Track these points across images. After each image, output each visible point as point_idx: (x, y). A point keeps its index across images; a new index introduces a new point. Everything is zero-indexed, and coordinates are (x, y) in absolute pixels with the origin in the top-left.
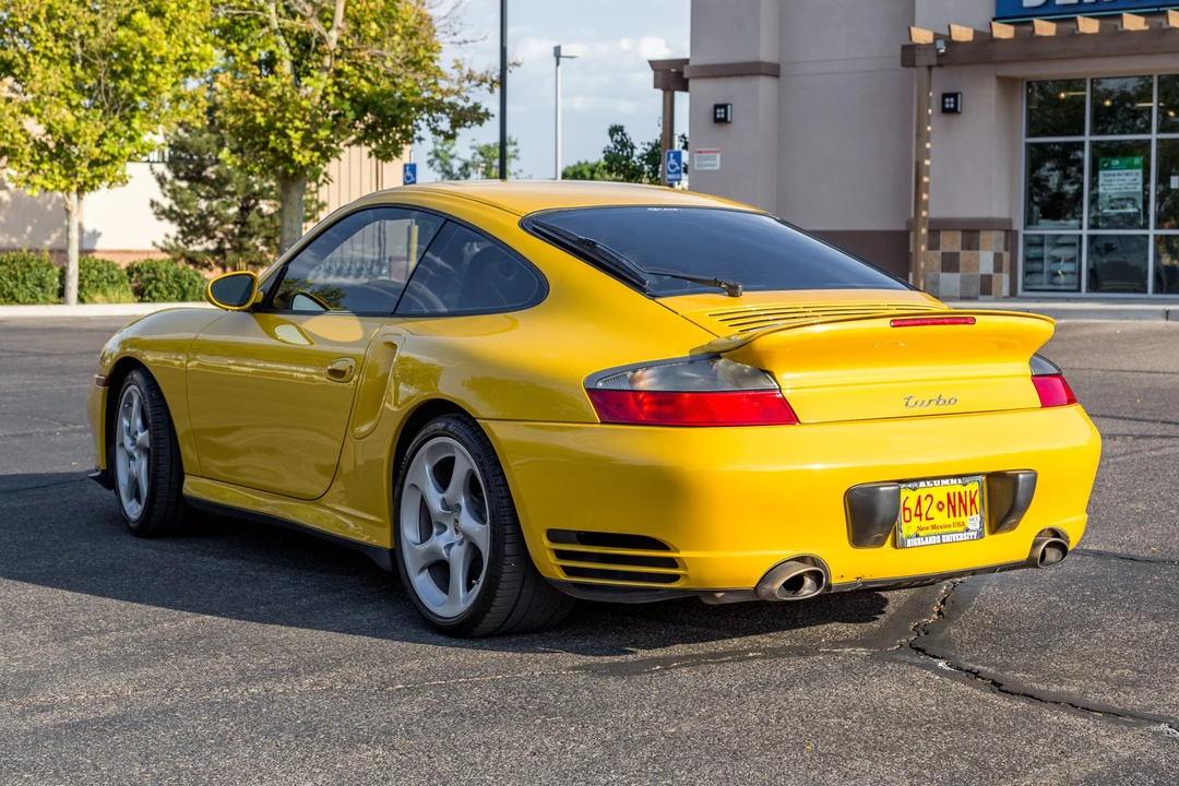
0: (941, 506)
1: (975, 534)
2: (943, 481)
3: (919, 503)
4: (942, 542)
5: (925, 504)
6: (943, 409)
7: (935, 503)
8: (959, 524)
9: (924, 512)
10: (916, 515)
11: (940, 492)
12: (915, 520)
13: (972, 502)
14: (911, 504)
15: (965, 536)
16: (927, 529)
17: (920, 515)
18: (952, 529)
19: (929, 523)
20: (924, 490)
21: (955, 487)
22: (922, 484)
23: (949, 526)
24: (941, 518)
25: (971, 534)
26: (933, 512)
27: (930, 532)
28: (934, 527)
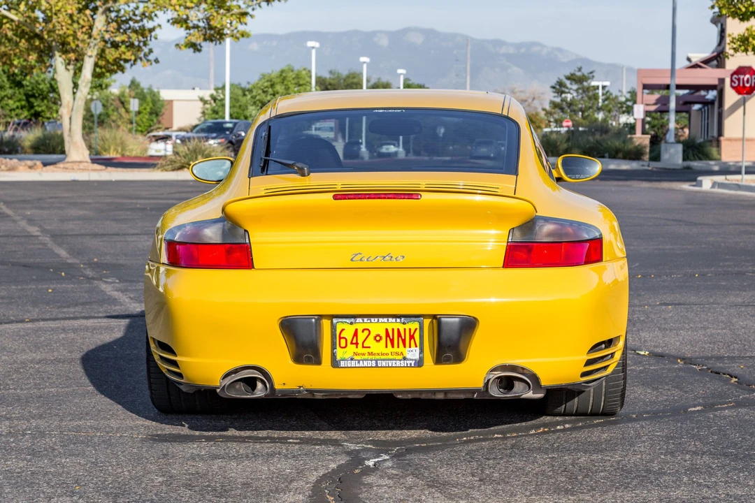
0: (378, 338)
1: (413, 363)
2: (381, 320)
3: (356, 334)
4: (377, 366)
5: (361, 337)
6: (389, 264)
7: (373, 335)
8: (397, 354)
9: (360, 342)
10: (352, 343)
11: (378, 327)
12: (351, 348)
13: (412, 337)
14: (348, 334)
15: (403, 363)
16: (364, 354)
17: (357, 344)
18: (390, 357)
19: (366, 351)
20: (360, 325)
21: (394, 325)
22: (359, 320)
23: (387, 354)
24: (378, 348)
25: (409, 362)
26: (369, 343)
27: (366, 357)
28: (370, 354)
